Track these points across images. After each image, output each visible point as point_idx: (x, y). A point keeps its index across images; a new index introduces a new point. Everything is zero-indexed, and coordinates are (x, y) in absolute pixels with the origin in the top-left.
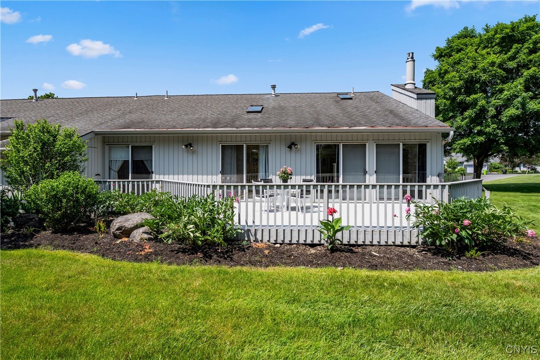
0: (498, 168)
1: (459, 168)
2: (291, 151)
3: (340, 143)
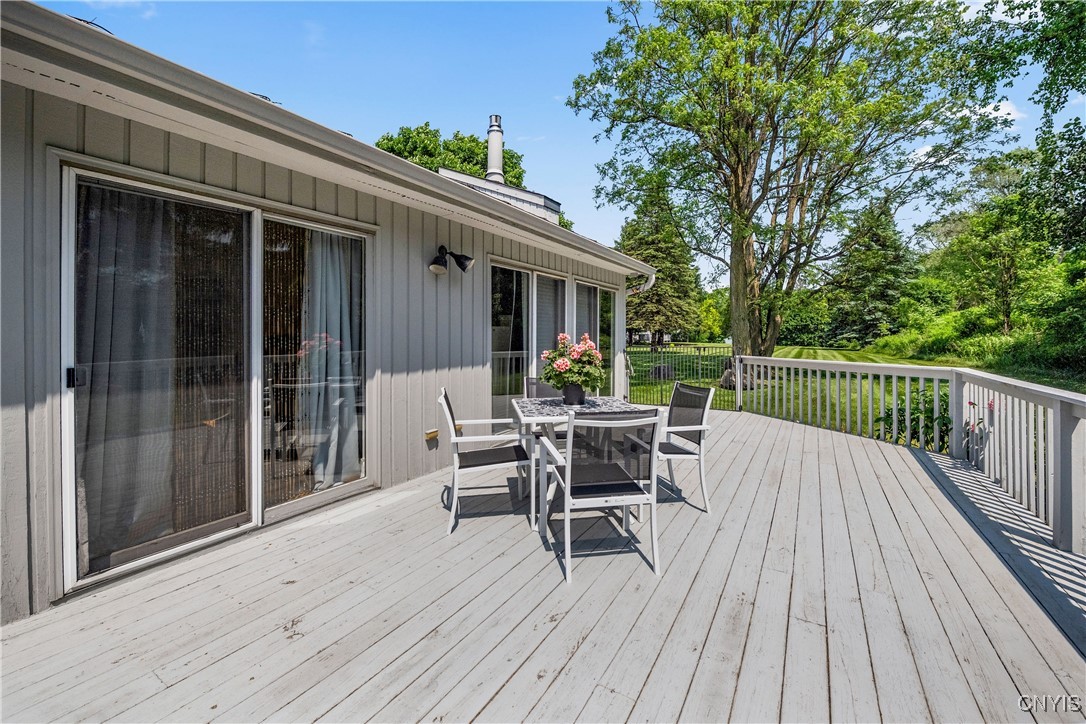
2: (437, 275)
3: (532, 270)
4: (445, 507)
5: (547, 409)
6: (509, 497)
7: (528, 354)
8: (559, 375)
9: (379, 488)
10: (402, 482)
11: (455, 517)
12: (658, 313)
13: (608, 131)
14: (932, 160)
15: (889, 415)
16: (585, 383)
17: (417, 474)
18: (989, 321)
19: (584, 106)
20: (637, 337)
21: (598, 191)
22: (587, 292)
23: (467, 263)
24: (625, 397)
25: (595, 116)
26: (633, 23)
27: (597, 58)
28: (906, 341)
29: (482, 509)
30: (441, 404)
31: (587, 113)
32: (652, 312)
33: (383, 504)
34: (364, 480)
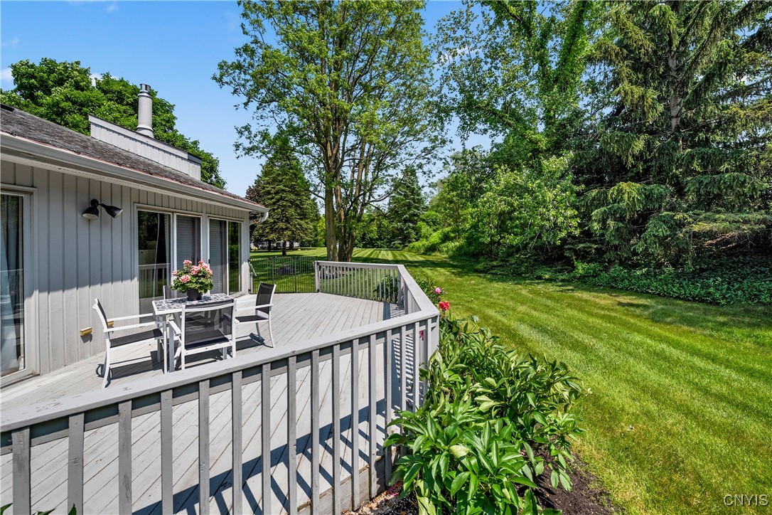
2: (89, 220)
3: (173, 212)
4: (100, 376)
5: (175, 305)
6: (151, 362)
7: (170, 266)
8: (183, 285)
9: (39, 375)
10: (60, 368)
11: (108, 380)
12: (287, 229)
13: (246, 104)
14: (423, 154)
15: (378, 288)
16: (200, 288)
17: (73, 361)
18: (453, 235)
19: (227, 83)
20: (275, 245)
21: (237, 146)
22: (219, 224)
23: (116, 212)
24: (250, 290)
25: (235, 91)
26: (260, 39)
27: (238, 52)
28: (421, 245)
29: (130, 372)
30: (95, 310)
31: (231, 89)
32: (282, 228)
33: (43, 384)
34: (22, 372)
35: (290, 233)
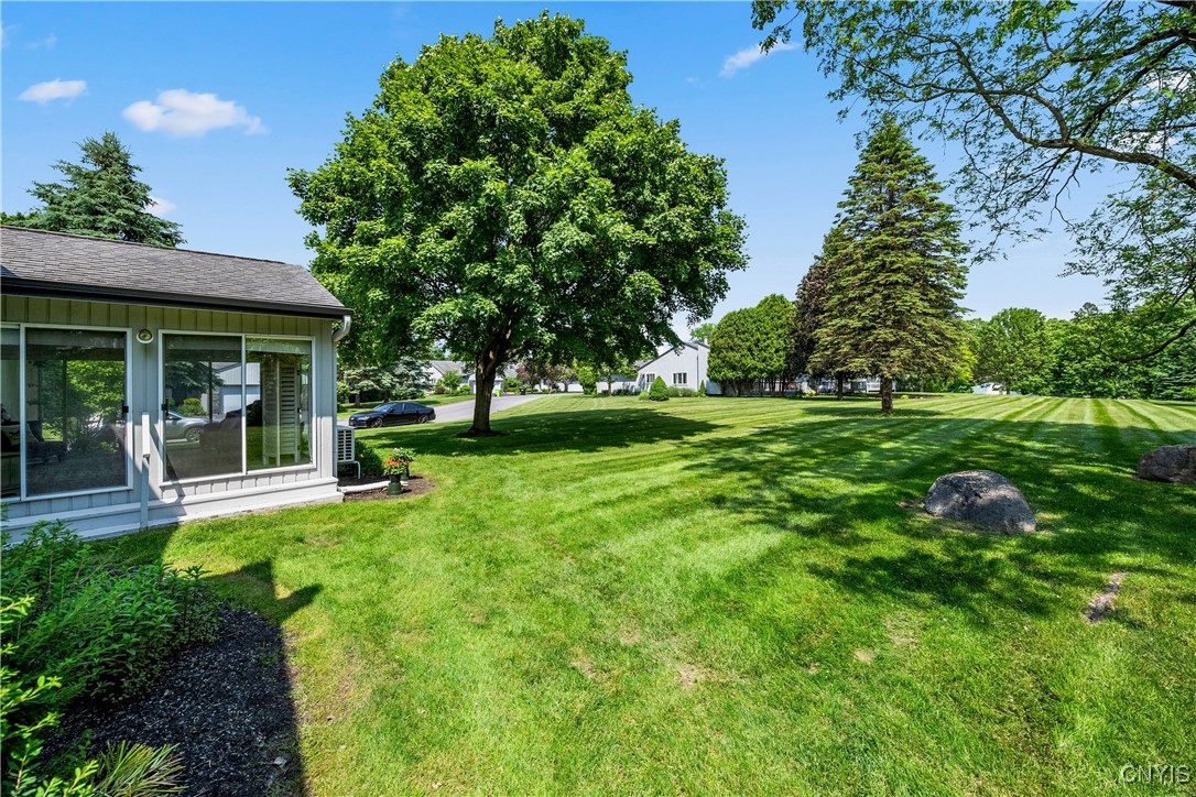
0: (515, 386)
1: (461, 385)
32: (886, 343)
35: (907, 353)
